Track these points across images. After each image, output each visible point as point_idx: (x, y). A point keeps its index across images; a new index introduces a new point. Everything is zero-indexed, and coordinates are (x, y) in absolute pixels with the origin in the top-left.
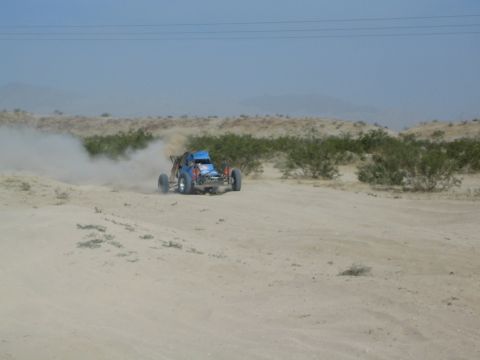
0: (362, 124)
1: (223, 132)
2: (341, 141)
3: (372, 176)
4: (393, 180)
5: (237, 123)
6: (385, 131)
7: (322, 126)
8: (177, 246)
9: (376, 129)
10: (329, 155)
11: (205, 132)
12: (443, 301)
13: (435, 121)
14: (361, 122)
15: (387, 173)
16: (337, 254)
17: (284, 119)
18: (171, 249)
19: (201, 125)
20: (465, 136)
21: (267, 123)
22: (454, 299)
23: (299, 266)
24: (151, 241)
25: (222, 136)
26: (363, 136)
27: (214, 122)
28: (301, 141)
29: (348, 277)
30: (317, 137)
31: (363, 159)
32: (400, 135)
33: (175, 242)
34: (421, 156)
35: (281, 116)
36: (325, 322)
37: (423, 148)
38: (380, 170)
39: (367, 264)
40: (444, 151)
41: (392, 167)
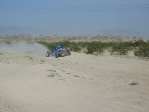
0: (135, 38)
1: (92, 41)
2: (129, 43)
3: (139, 54)
4: (145, 55)
5: (96, 38)
6: (143, 40)
7: (123, 38)
8: (78, 76)
9: (140, 39)
10: (125, 48)
11: (86, 41)
14: (135, 37)
15: (144, 53)
16: (128, 79)
17: (111, 36)
18: (76, 77)
19: (85, 39)
21: (106, 38)
23: (116, 82)
24: (70, 75)
25: (92, 42)
26: (136, 42)
27: (89, 38)
28: (116, 43)
29: (132, 86)
30: (121, 42)
31: (136, 49)
32: (147, 41)
33: (77, 75)
35: (110, 35)
36: (124, 100)
38: (141, 52)
39: (137, 82)
41: (145, 51)
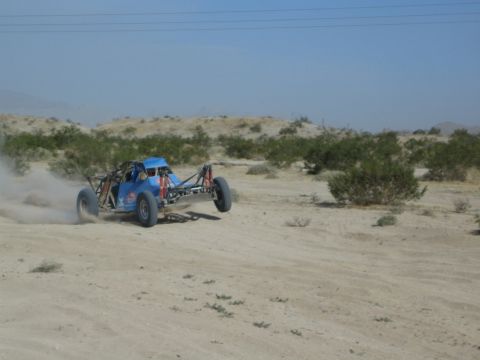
0: (55, 120)
2: (33, 137)
4: (85, 175)
6: (78, 127)
7: (14, 122)
9: (69, 125)
12: (133, 295)
13: (127, 118)
14: (53, 118)
15: (79, 169)
16: (29, 251)
20: (156, 132)
22: (144, 293)
26: (56, 132)
29: (39, 274)
30: (8, 133)
31: (55, 155)
32: (92, 131)
34: (112, 152)
36: (14, 320)
37: (116, 144)
38: (72, 166)
39: (59, 261)
40: (136, 147)
41: (84, 163)
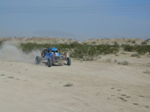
0: (71, 39)
1: (27, 42)
2: (64, 45)
3: (73, 56)
4: (80, 57)
5: (32, 39)
6: (78, 42)
7: (58, 40)
8: (12, 78)
9: (75, 41)
10: (60, 49)
11: (22, 42)
12: (95, 94)
13: (93, 39)
14: (70, 39)
15: (78, 55)
16: (63, 80)
17: (46, 38)
18: (11, 79)
19: (20, 40)
20: (102, 43)
21: (41, 39)
22: (99, 93)
23: (51, 84)
24: (4, 76)
25: (27, 43)
26: (71, 43)
27: (24, 39)
28: (52, 45)
29: (66, 87)
30: (57, 44)
31: (71, 50)
32: (82, 43)
33: (12, 76)
34: (89, 50)
35: (45, 37)
36: (59, 101)
37: (90, 47)
38: (76, 54)
39: (72, 83)
40: (96, 48)
41: (80, 53)
